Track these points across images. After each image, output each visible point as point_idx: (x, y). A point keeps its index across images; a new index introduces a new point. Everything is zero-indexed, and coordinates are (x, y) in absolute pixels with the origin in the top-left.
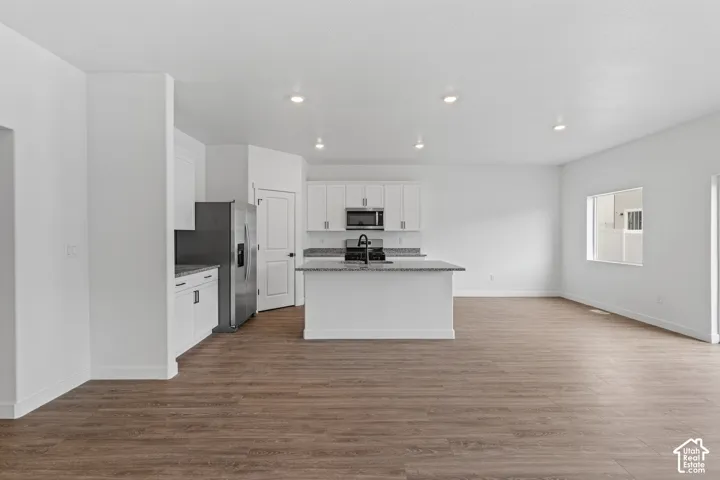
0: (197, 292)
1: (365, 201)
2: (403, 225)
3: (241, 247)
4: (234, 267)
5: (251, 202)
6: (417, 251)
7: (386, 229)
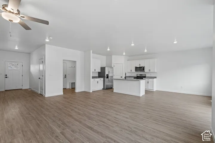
0: (98, 82)
1: (140, 65)
2: (150, 70)
3: (107, 75)
4: (106, 78)
5: (112, 67)
6: (156, 77)
7: (145, 72)
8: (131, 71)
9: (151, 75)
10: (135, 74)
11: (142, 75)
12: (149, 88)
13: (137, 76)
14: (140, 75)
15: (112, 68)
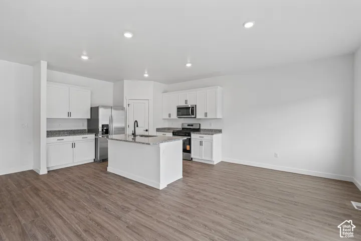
0: (74, 143)
1: (186, 102)
2: (206, 114)
3: (105, 126)
5: (125, 106)
6: (220, 131)
7: (197, 118)
8: (170, 115)
9: (210, 125)
10: (179, 124)
11: (192, 125)
12: (203, 158)
13: (183, 128)
14: (188, 125)
15: (123, 109)
